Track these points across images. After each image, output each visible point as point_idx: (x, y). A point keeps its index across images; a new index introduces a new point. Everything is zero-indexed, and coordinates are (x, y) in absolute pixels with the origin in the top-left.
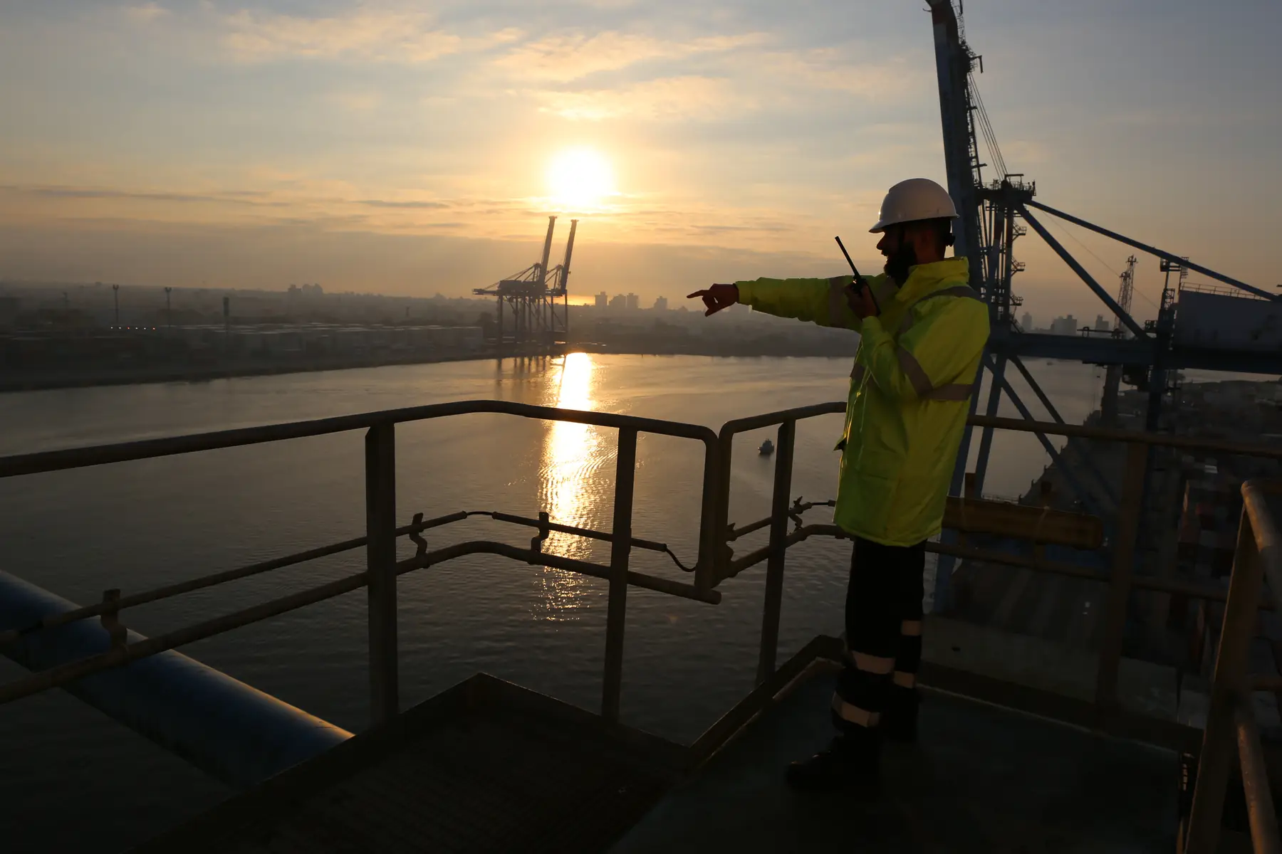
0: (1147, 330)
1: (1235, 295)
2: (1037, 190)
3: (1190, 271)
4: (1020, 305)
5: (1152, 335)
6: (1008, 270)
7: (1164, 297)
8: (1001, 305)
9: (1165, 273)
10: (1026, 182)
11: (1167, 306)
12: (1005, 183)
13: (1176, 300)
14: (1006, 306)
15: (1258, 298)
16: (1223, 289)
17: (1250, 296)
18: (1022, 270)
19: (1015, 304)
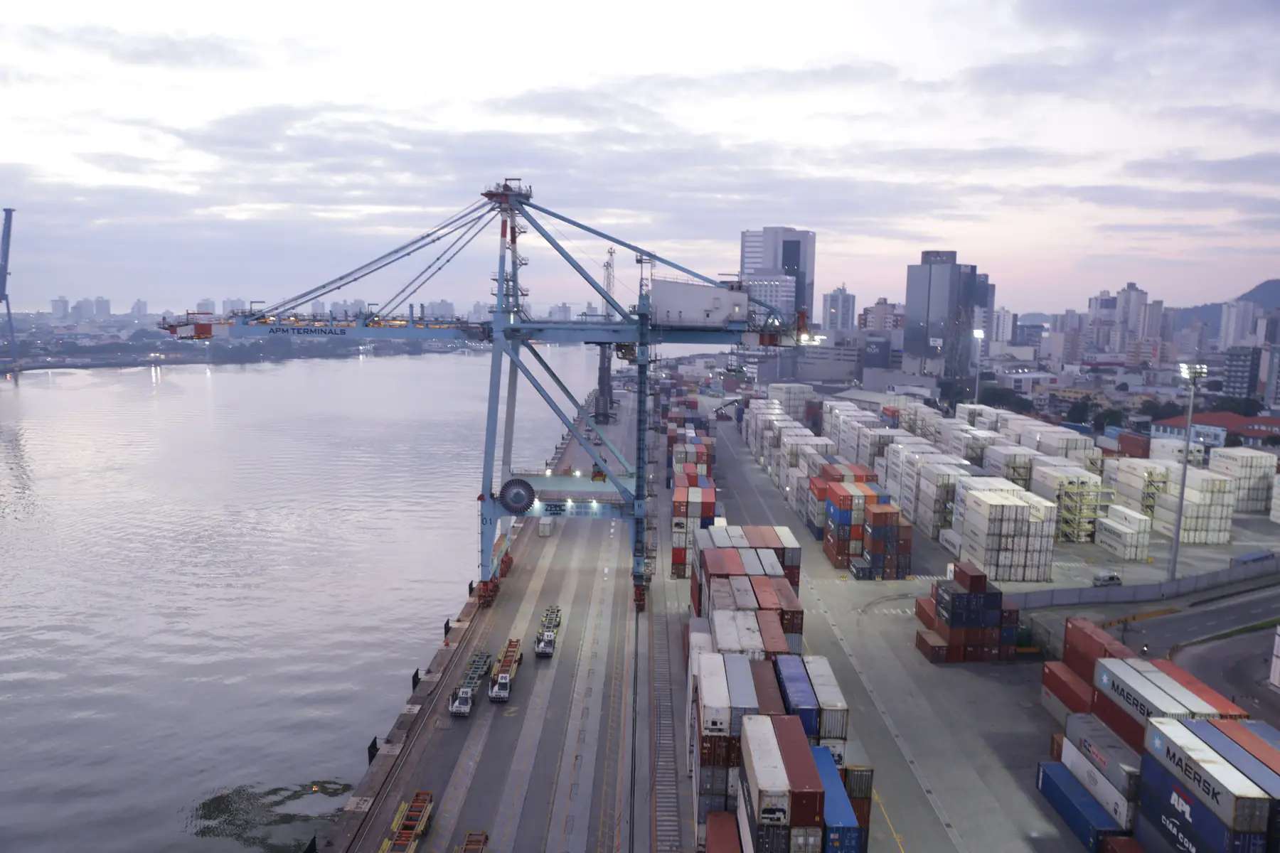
0: (631, 313)
1: (691, 282)
2: (534, 193)
3: (657, 263)
4: (527, 295)
5: (636, 317)
6: (514, 263)
7: (641, 286)
8: (512, 296)
9: (640, 265)
10: (524, 186)
11: (644, 293)
12: (506, 187)
13: (650, 288)
14: (515, 296)
15: (706, 284)
16: (682, 277)
17: (701, 282)
18: (526, 264)
19: (523, 295)
